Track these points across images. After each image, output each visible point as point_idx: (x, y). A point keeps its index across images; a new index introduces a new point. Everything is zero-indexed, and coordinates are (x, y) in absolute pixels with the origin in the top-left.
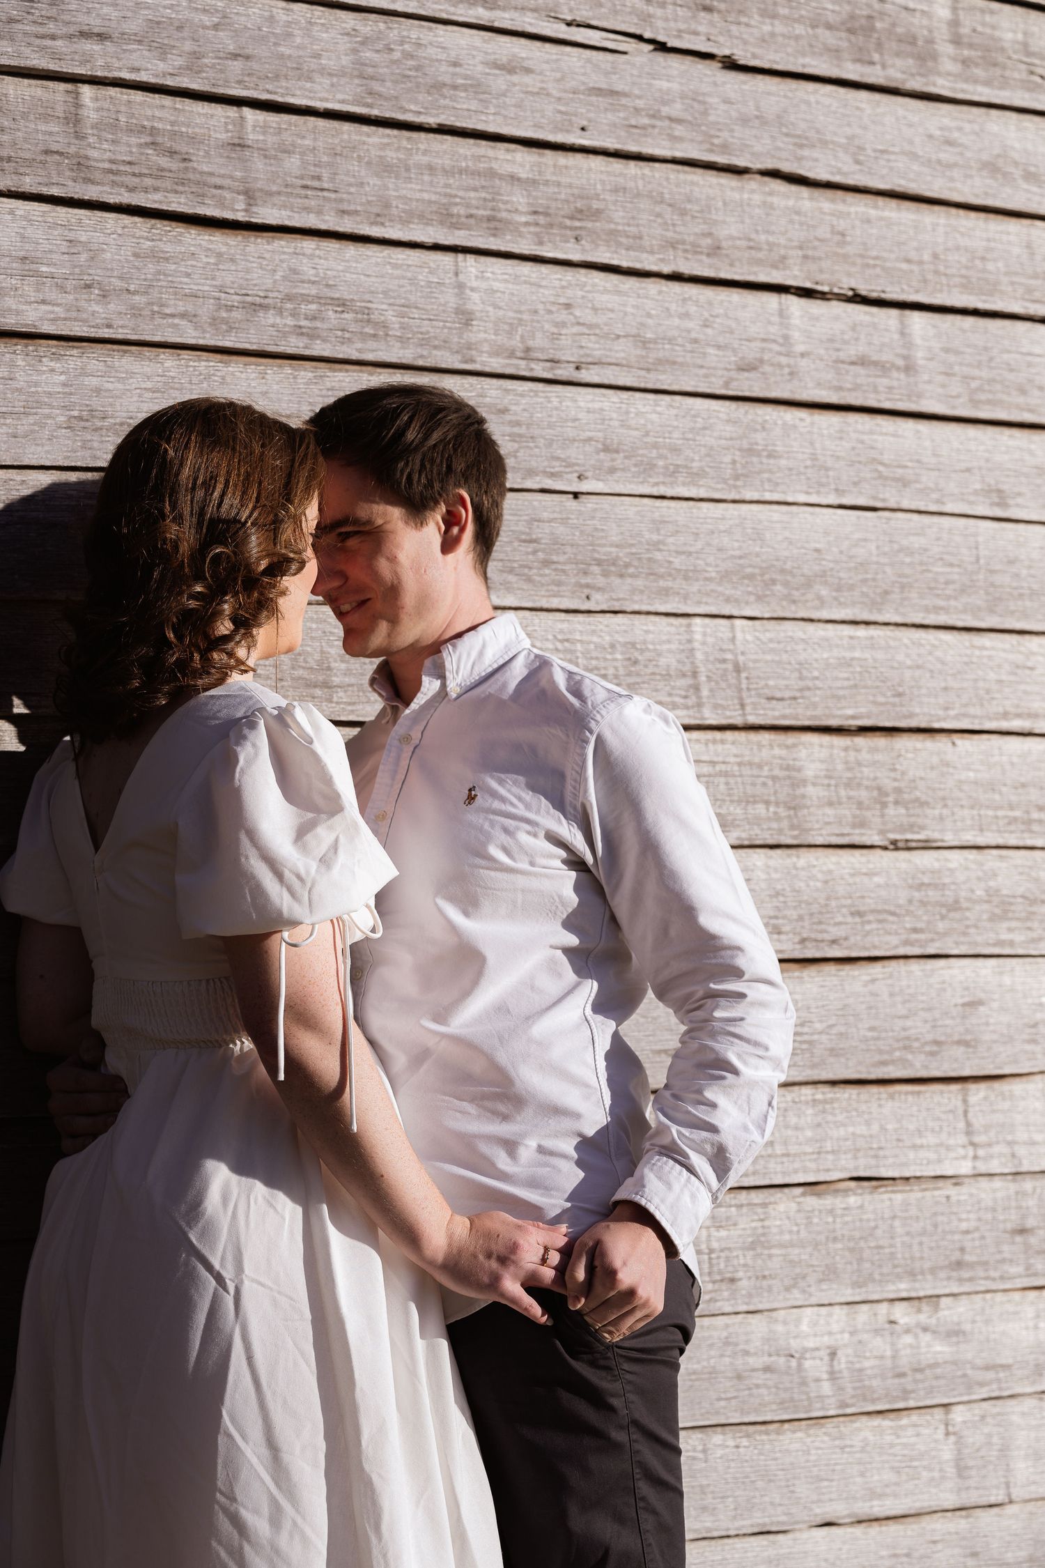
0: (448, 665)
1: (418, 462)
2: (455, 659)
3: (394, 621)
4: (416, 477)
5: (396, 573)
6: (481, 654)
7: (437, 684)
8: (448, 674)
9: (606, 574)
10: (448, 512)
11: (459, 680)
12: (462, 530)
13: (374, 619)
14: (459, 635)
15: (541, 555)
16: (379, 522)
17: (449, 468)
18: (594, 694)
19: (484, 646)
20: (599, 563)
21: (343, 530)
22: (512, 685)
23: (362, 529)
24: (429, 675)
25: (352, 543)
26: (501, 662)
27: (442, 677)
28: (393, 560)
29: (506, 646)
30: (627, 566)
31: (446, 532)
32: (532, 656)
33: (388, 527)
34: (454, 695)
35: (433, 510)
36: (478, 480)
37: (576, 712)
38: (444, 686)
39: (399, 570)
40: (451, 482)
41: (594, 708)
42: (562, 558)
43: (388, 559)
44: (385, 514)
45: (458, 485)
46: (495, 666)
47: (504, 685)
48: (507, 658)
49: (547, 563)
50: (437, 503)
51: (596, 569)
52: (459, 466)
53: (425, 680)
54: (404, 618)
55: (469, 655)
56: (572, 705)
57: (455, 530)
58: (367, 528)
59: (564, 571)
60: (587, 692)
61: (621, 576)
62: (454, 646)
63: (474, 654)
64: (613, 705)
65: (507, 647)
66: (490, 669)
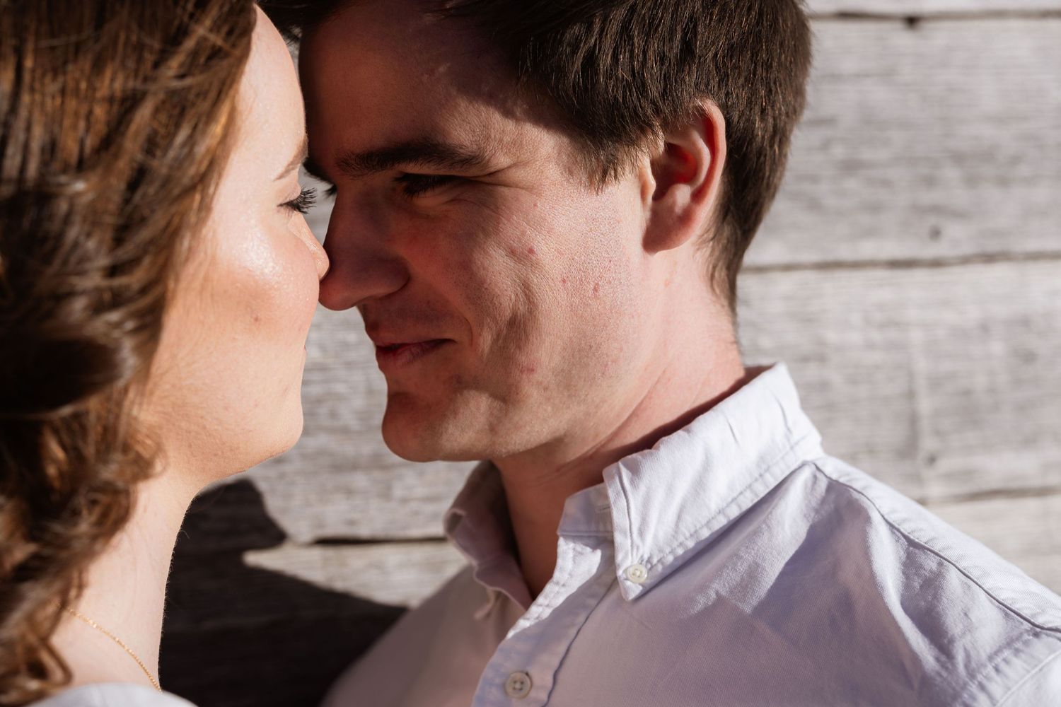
0: (619, 517)
1: (614, 28)
2: (635, 501)
3: (506, 397)
4: (605, 61)
5: (527, 289)
6: (700, 485)
7: (592, 560)
8: (618, 538)
9: (972, 181)
10: (670, 148)
11: (646, 549)
12: (698, 196)
13: (460, 383)
14: (649, 442)
15: (839, 152)
16: (501, 160)
17: (688, 50)
18: (969, 629)
19: (707, 467)
20: (958, 158)
21: (413, 168)
22: (773, 570)
23: (457, 172)
24: (575, 538)
25: (429, 201)
26: (747, 502)
27: (604, 541)
28: (523, 256)
29: (762, 459)
30: (1015, 160)
31: (660, 194)
32: (823, 484)
33: (519, 175)
34: (633, 589)
35: (633, 143)
36: (750, 80)
37: (926, 681)
38: (609, 562)
39: (535, 280)
40: (690, 79)
41: (972, 676)
42: (882, 154)
43: (512, 253)
44: (517, 144)
45: (703, 89)
46: (734, 512)
47: (753, 573)
48: (763, 492)
49: (850, 167)
50: (644, 127)
51: (951, 173)
52: (711, 41)
53: (567, 550)
54: (532, 393)
55: (670, 490)
56: (915, 658)
57: (682, 194)
58: (473, 172)
59: (886, 183)
60: (953, 623)
61: (1003, 182)
62: (635, 470)
63: (683, 488)
64: (1017, 662)
65: (764, 463)
66: (721, 522)
